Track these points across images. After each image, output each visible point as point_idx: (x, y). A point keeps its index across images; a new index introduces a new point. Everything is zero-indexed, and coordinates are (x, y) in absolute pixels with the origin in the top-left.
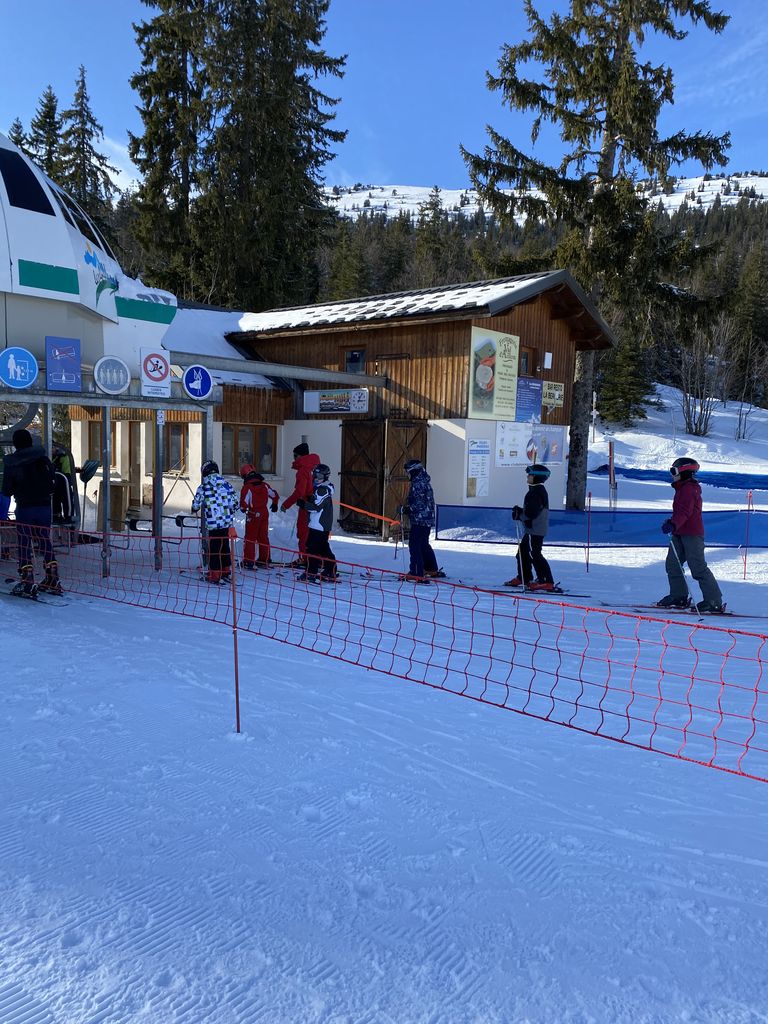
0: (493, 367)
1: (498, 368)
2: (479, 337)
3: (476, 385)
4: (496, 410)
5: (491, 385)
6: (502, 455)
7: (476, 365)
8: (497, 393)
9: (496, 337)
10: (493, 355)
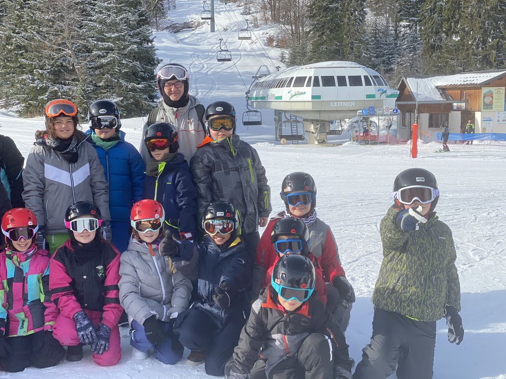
0: (492, 97)
1: (494, 98)
2: (485, 90)
3: (484, 103)
4: (493, 109)
5: (492, 102)
6: (498, 121)
7: (484, 97)
8: (494, 104)
9: (493, 89)
10: (492, 94)
